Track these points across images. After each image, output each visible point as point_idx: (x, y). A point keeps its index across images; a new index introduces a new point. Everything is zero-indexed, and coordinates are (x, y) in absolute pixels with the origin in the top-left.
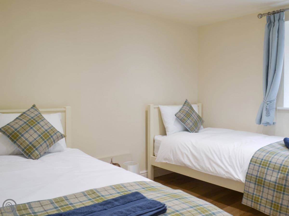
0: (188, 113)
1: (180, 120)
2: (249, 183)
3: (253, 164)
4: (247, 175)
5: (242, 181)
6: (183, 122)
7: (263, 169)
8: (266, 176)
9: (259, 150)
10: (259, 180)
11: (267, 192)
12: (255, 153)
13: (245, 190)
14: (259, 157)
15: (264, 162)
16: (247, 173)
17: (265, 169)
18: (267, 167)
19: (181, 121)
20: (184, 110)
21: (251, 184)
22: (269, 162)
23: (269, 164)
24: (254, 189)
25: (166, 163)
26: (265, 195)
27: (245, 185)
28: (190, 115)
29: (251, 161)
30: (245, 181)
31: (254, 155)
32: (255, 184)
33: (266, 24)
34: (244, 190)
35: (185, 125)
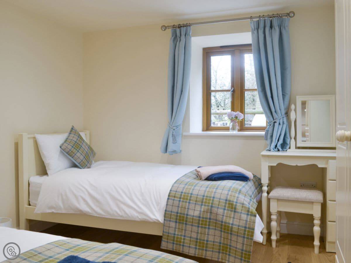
0: (76, 143)
1: (67, 153)
2: (169, 222)
3: (171, 199)
4: (165, 214)
5: (160, 222)
6: (70, 156)
7: (184, 203)
8: (188, 211)
9: (176, 182)
10: (180, 216)
11: (190, 230)
12: (173, 186)
13: (165, 231)
14: (177, 190)
15: (184, 196)
16: (166, 211)
17: (186, 203)
18: (188, 201)
19: (69, 154)
20: (72, 140)
21: (171, 223)
22: (190, 195)
23: (191, 197)
24: (175, 228)
25: (53, 213)
26: (188, 234)
27: (164, 226)
28: (80, 146)
29: (169, 196)
30: (163, 220)
31: (171, 188)
32: (176, 222)
33: (171, 39)
34: (163, 232)
35: (74, 159)
